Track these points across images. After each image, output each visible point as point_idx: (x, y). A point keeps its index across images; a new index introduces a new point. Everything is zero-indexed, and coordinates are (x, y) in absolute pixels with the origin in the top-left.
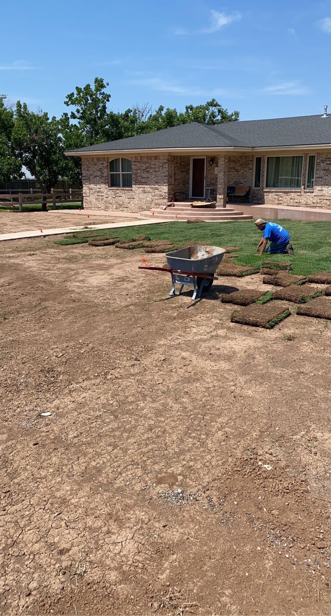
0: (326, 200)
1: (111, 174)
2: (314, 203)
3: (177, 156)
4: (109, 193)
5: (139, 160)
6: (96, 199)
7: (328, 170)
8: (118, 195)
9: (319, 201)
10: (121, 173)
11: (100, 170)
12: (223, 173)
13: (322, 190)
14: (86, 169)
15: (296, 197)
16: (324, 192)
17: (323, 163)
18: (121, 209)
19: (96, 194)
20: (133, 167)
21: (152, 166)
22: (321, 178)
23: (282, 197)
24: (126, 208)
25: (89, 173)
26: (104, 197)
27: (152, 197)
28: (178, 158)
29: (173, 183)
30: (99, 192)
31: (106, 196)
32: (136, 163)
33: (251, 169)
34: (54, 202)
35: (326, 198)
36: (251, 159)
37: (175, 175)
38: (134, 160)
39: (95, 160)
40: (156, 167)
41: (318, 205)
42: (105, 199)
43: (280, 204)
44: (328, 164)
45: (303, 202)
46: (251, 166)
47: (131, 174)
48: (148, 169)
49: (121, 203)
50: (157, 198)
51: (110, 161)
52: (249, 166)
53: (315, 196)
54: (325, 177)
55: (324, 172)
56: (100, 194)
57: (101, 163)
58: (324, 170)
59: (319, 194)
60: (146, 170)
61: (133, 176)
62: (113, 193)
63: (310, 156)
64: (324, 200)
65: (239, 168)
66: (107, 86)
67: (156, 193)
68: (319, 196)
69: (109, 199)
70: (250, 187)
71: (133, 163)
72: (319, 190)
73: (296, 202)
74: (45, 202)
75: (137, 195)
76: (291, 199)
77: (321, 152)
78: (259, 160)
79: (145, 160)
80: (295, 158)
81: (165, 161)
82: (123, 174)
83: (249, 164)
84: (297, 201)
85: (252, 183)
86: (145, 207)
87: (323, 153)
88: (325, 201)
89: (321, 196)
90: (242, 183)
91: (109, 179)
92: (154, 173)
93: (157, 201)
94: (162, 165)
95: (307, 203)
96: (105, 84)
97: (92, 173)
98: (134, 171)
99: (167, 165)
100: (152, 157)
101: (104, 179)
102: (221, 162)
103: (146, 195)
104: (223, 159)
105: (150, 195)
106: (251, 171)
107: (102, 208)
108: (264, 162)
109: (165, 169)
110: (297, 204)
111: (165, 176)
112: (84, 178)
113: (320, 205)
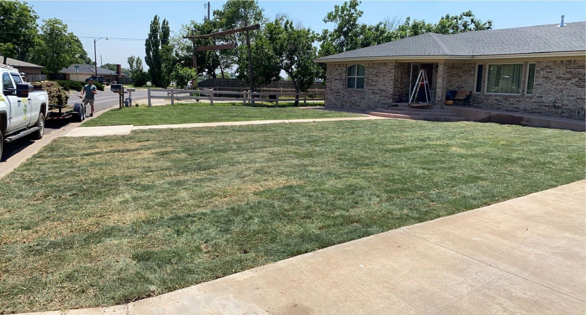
0: (546, 106)
1: (349, 78)
2: (532, 109)
3: (405, 63)
4: (345, 93)
5: (371, 66)
6: (335, 98)
7: (548, 77)
8: (352, 95)
9: (538, 107)
10: (356, 77)
11: (340, 74)
12: (442, 79)
13: (541, 97)
14: (330, 73)
15: (515, 102)
16: (543, 99)
17: (543, 70)
18: (354, 107)
19: (335, 94)
20: (366, 72)
21: (381, 72)
22: (541, 85)
23: (501, 102)
24: (358, 106)
25: (331, 77)
26: (341, 97)
27: (379, 98)
28: (406, 65)
29: (399, 86)
30: (337, 92)
31: (342, 96)
32: (368, 69)
33: (473, 75)
34: (305, 100)
35: (545, 104)
36: (473, 66)
37: (401, 78)
38: (367, 66)
39: (337, 66)
40: (385, 72)
41: (536, 111)
42: (342, 98)
43: (499, 108)
44: (547, 72)
45: (522, 107)
46: (472, 73)
47: (364, 78)
48: (378, 74)
49: (354, 102)
50: (383, 98)
51: (348, 67)
52: (471, 72)
53: (534, 102)
54: (544, 84)
55: (544, 79)
56: (338, 94)
57: (341, 68)
58: (544, 78)
59: (537, 101)
60: (376, 75)
61: (365, 80)
62: (348, 94)
63: (531, 65)
64: (543, 106)
65: (462, 74)
66: (360, 4)
67: (383, 94)
68: (538, 102)
69: (345, 98)
70: (471, 92)
71: (366, 69)
72: (538, 97)
73: (515, 108)
74: (297, 100)
75: (367, 96)
76: (510, 104)
77: (542, 60)
78: (481, 67)
79: (376, 66)
80: (516, 67)
81: (392, 67)
82: (358, 78)
83: (471, 71)
84: (515, 106)
85: (473, 88)
86: (373, 106)
87: (543, 62)
88: (544, 108)
89: (540, 102)
90: (463, 88)
91: (347, 82)
92: (382, 77)
93: (383, 101)
94: (389, 70)
95: (525, 108)
96: (359, 2)
97: (334, 77)
98: (367, 76)
99: (394, 70)
100: (382, 63)
101: (342, 82)
102: (441, 69)
103: (374, 95)
104: (443, 66)
105: (378, 96)
106: (473, 77)
107: (339, 106)
108: (485, 69)
109: (392, 74)
110: (516, 110)
111: (391, 80)
112: (327, 81)
113: (539, 111)
